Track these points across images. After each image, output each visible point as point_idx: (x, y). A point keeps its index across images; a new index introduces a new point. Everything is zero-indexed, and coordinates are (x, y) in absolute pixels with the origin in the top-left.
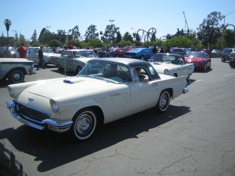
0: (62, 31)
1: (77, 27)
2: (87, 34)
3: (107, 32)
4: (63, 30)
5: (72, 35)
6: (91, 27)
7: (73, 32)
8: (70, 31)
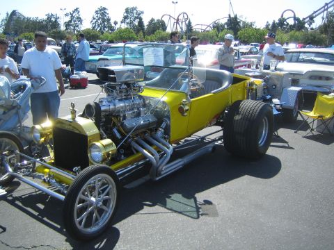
0: (52, 15)
1: (77, 10)
2: (94, 21)
3: (125, 18)
5: (70, 21)
6: (100, 10)
7: (72, 16)
8: (66, 15)
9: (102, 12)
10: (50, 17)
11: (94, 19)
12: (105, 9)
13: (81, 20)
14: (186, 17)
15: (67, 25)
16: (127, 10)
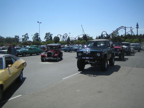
1: (27, 34)
3: (46, 37)
4: (18, 36)
5: (24, 38)
6: (36, 34)
7: (25, 36)
8: (23, 36)
10: (16, 36)
11: (34, 37)
12: (38, 33)
13: (28, 38)
14: (66, 35)
15: (23, 39)
16: (46, 34)
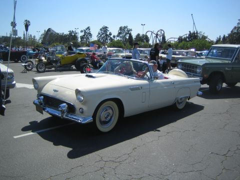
1: (88, 28)
3: (120, 33)
4: (74, 31)
5: (84, 36)
6: (104, 28)
7: (85, 32)
8: (82, 31)
9: (105, 29)
10: (71, 32)
11: (99, 34)
12: (106, 27)
13: (91, 35)
14: (163, 33)
15: (82, 38)
16: (121, 28)
